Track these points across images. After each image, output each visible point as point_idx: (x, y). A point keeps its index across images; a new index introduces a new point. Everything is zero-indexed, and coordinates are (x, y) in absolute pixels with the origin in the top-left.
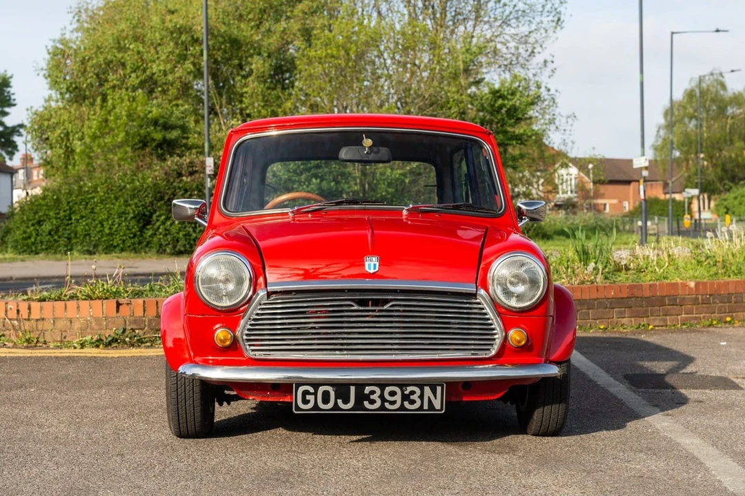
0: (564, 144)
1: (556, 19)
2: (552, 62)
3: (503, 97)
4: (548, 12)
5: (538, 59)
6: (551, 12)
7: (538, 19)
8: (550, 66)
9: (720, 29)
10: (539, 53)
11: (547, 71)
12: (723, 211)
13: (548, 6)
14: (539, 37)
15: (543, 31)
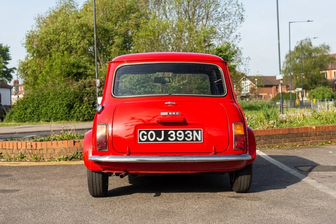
0: (245, 71)
1: (241, 17)
2: (240, 36)
3: (221, 51)
4: (237, 15)
5: (233, 35)
6: (239, 15)
7: (233, 18)
8: (239, 38)
9: (309, 20)
10: (234, 32)
11: (237, 40)
12: (312, 97)
13: (237, 13)
14: (234, 26)
15: (235, 23)
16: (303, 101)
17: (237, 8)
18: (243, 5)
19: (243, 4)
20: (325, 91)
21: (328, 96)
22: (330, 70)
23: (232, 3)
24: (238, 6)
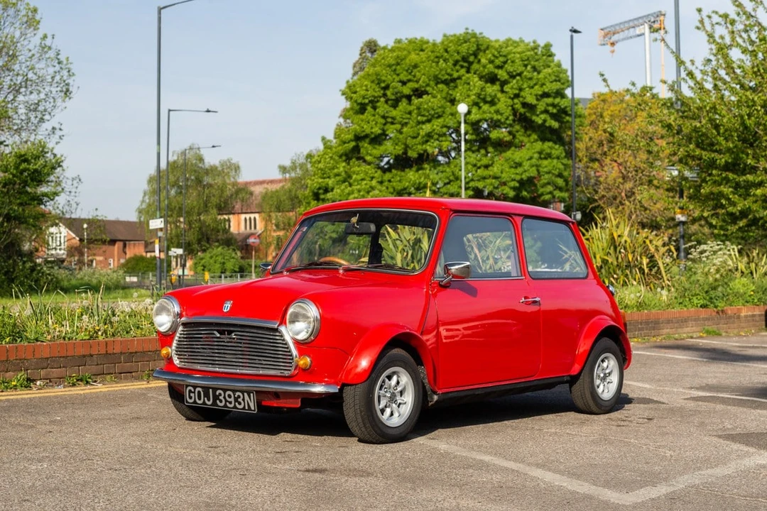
0: (68, 205)
1: (64, 89)
2: (60, 129)
3: (26, 161)
4: (57, 83)
5: (47, 126)
6: (60, 84)
7: (47, 89)
8: (58, 133)
9: (210, 109)
10: (48, 120)
11: (55, 138)
12: (200, 268)
13: (57, 78)
14: (48, 106)
15: (52, 100)
16: (183, 275)
17: (57, 68)
18: (71, 63)
19: (70, 61)
20: (226, 258)
21: (232, 268)
22: (236, 215)
23: (47, 56)
24: (59, 63)
